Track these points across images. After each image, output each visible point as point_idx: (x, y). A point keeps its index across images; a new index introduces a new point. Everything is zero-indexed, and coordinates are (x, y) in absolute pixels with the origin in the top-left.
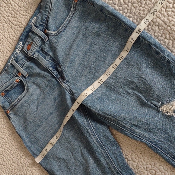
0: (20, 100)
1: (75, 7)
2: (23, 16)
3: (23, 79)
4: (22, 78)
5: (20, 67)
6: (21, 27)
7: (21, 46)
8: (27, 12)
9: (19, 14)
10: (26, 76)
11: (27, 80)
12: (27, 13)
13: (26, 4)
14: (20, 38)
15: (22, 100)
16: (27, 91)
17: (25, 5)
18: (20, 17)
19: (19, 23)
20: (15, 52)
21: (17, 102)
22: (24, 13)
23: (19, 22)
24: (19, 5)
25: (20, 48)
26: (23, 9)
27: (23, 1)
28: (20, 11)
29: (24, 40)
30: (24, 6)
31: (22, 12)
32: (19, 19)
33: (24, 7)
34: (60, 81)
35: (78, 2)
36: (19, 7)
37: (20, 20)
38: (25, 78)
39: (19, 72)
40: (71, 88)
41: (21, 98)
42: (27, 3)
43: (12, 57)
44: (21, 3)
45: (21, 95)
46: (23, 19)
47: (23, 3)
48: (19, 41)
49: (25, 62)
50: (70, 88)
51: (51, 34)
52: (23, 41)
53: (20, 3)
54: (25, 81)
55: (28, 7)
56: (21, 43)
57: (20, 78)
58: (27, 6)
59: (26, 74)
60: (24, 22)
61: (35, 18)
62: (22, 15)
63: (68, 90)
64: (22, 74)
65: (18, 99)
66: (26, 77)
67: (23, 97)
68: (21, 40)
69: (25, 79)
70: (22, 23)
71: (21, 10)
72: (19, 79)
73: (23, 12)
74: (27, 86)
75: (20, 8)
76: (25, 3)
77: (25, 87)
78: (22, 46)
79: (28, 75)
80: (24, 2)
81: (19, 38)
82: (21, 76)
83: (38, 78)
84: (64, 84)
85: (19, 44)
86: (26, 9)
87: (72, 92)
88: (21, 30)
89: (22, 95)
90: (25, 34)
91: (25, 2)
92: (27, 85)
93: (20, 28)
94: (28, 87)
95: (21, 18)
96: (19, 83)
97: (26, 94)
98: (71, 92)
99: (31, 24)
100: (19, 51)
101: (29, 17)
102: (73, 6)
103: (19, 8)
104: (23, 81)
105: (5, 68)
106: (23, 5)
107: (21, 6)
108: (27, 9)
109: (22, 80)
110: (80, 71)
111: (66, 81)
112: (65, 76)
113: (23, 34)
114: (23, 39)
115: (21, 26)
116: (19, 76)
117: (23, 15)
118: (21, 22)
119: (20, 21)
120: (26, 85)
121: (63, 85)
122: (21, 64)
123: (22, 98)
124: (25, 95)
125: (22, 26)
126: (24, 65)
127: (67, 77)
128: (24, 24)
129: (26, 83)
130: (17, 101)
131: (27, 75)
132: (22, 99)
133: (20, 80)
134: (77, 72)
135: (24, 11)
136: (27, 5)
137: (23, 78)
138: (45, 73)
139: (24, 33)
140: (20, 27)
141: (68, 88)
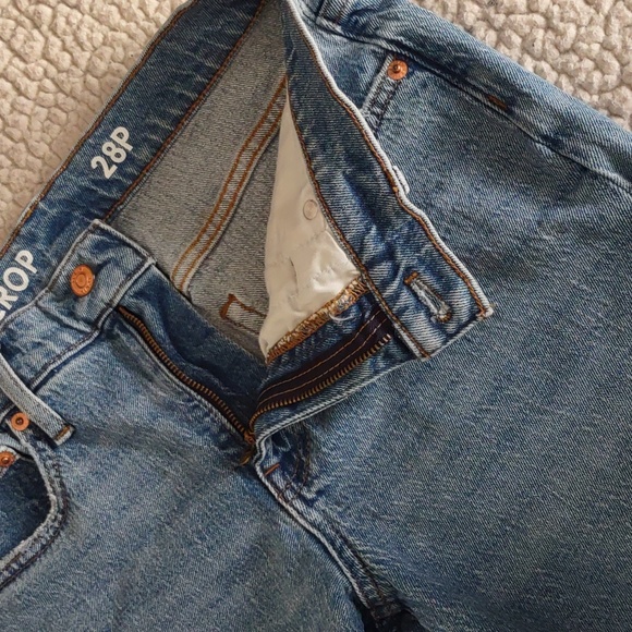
0: (25, 567)
2: (38, 109)
3: (40, 451)
4: (35, 446)
5: (28, 386)
6: (23, 163)
7: (27, 271)
8: (62, 91)
9: (13, 93)
10: (57, 437)
11: (63, 455)
12: (61, 96)
13: (59, 43)
14: (23, 231)
15: (33, 569)
16: (60, 516)
17: (55, 51)
18: (21, 113)
19: (9, 143)
21: (6, 573)
22: (42, 94)
23: (12, 139)
24: (17, 45)
25: (19, 283)
26: (41, 70)
27: (45, 28)
28: (23, 82)
29: (50, 241)
30: (45, 56)
31: (36, 84)
32: (9, 118)
33: (44, 62)
34: (276, 487)
36: (17, 54)
37: (16, 124)
38: (53, 447)
39: (16, 410)
40: (343, 531)
41: (30, 555)
42: (69, 39)
44: (30, 38)
45: (30, 539)
46: (37, 125)
47: (41, 39)
48: (14, 247)
49: (59, 357)
50: (337, 532)
52: (40, 246)
53: (21, 37)
54: (49, 462)
55: (74, 63)
56: (24, 258)
57: (23, 441)
58: (67, 56)
59: (58, 427)
60: (42, 139)
61: (120, 135)
62: (30, 104)
63: (323, 540)
64: (32, 425)
65: (15, 560)
66: (58, 443)
67: (38, 546)
68: (30, 241)
69: (50, 452)
70: (32, 143)
71: (26, 74)
72: (18, 447)
73: (41, 89)
74: (59, 490)
75: (22, 65)
76: (53, 39)
77: (53, 497)
78: (34, 270)
79: (68, 434)
80: (50, 34)
81: (17, 233)
82: (30, 432)
84: (299, 504)
85: (12, 262)
86: (59, 71)
87: (349, 553)
88: (22, 180)
89: (35, 535)
90: (53, 212)
91: (55, 34)
92: (62, 485)
93: (17, 172)
94: (65, 495)
95: (23, 119)
96: (12, 467)
97: (57, 533)
98: (340, 552)
99: (94, 166)
100: (15, 299)
101: (73, 117)
102: (371, 95)
103: (16, 61)
104: (36, 458)
106: (39, 46)
107: (28, 50)
108: (67, 71)
109: (32, 452)
110: (398, 446)
111: (314, 489)
112: (315, 468)
113: (44, 213)
114: (43, 235)
115: (24, 157)
116: (17, 434)
117: (39, 103)
118: (23, 140)
119: (17, 134)
120: (52, 482)
121: (294, 513)
122: (33, 369)
123: (37, 555)
124: (53, 539)
125: (31, 158)
126: (52, 374)
127: (321, 472)
128: (41, 154)
129: (53, 472)
130: (7, 568)
131: (61, 433)
132: (32, 561)
133: (18, 457)
134: (379, 449)
135: (48, 83)
136: (64, 49)
137: (40, 444)
139: (51, 205)
140: (15, 165)
141: (328, 531)
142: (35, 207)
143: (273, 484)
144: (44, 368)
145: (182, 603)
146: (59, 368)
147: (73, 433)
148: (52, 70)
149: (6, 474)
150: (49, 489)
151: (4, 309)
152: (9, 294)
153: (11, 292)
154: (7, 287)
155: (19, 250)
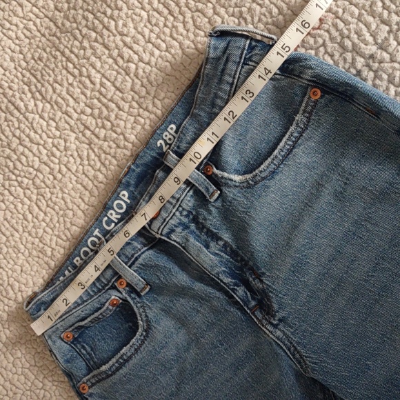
0: (126, 361)
1: (310, 113)
2: (129, 117)
3: (133, 299)
4: (130, 296)
5: (126, 264)
6: (122, 146)
7: (125, 202)
8: (141, 108)
9: (116, 109)
10: (141, 291)
11: (145, 301)
12: (141, 110)
13: (140, 83)
14: (124, 181)
15: (131, 362)
16: (144, 333)
17: (138, 87)
18: (121, 119)
19: (115, 135)
20: (106, 218)
21: (117, 365)
22: (131, 110)
23: (116, 133)
24: (118, 84)
25: (121, 208)
26: (130, 97)
27: (132, 75)
28: (121, 103)
29: (137, 186)
30: (132, 90)
31: (128, 104)
32: (115, 122)
33: (132, 93)
34: (257, 319)
35: (323, 101)
36: (118, 89)
37: (118, 126)
38: (139, 296)
39: (120, 277)
40: (294, 343)
41: (129, 354)
42: (145, 80)
43: (96, 232)
44: (124, 81)
45: (128, 346)
46: (129, 126)
47: (130, 81)
48: (119, 189)
49: (140, 250)
50: (291, 343)
51: (229, 182)
52: (132, 189)
53: (120, 80)
54: (139, 305)
55: (148, 93)
56: (124, 195)
57: (124, 294)
58: (144, 89)
59: (143, 286)
60: (132, 133)
61: (172, 129)
62: (126, 115)
63: (284, 348)
64: (128, 285)
65: (121, 357)
66: (142, 294)
67: (133, 349)
68: (127, 186)
69: (138, 299)
70: (127, 135)
71: (123, 99)
72: (121, 296)
73: (131, 107)
74: (144, 319)
75: (121, 95)
76: (136, 80)
77: (140, 322)
78: (129, 201)
79: (147, 289)
80: (134, 78)
81: (120, 182)
82: (127, 289)
83: (182, 301)
84: (269, 327)
85: (118, 198)
86: (140, 97)
87: (298, 356)
88: (122, 155)
89: (131, 343)
90: (138, 170)
91: (137, 78)
92: (146, 316)
93: (119, 151)
94: (148, 321)
95: (122, 123)
96: (118, 307)
97: (143, 342)
98: (293, 355)
99: (159, 145)
100: (119, 217)
101: (148, 122)
102: (302, 108)
103: (118, 92)
104: (132, 302)
105: (73, 259)
106: (129, 85)
107: (124, 87)
108: (144, 97)
109: (129, 299)
110: (323, 295)
111: (277, 318)
112: (276, 306)
113: (134, 171)
114: (133, 183)
115: (122, 143)
116: (121, 290)
117: (129, 114)
118: (122, 134)
119: (119, 130)
120: (141, 315)
121: (267, 332)
122: (127, 257)
123: (133, 354)
124: (141, 345)
125: (126, 143)
126: (136, 259)
127: (280, 308)
128: (132, 141)
129: (141, 310)
130: (117, 362)
131: (144, 289)
132: (130, 357)
133: (121, 301)
134: (312, 297)
135: (134, 104)
136: (142, 86)
137: (133, 295)
138: (206, 288)
139: (137, 166)
140: (118, 147)
141: (286, 342)
142: (129, 168)
143: (256, 317)
144: (133, 256)
145: (211, 378)
146: (140, 256)
147: (150, 289)
148: (136, 97)
149: (115, 310)
150: (139, 318)
151: (114, 222)
152: (116, 214)
153: (117, 213)
154: (115, 211)
155: (121, 191)
